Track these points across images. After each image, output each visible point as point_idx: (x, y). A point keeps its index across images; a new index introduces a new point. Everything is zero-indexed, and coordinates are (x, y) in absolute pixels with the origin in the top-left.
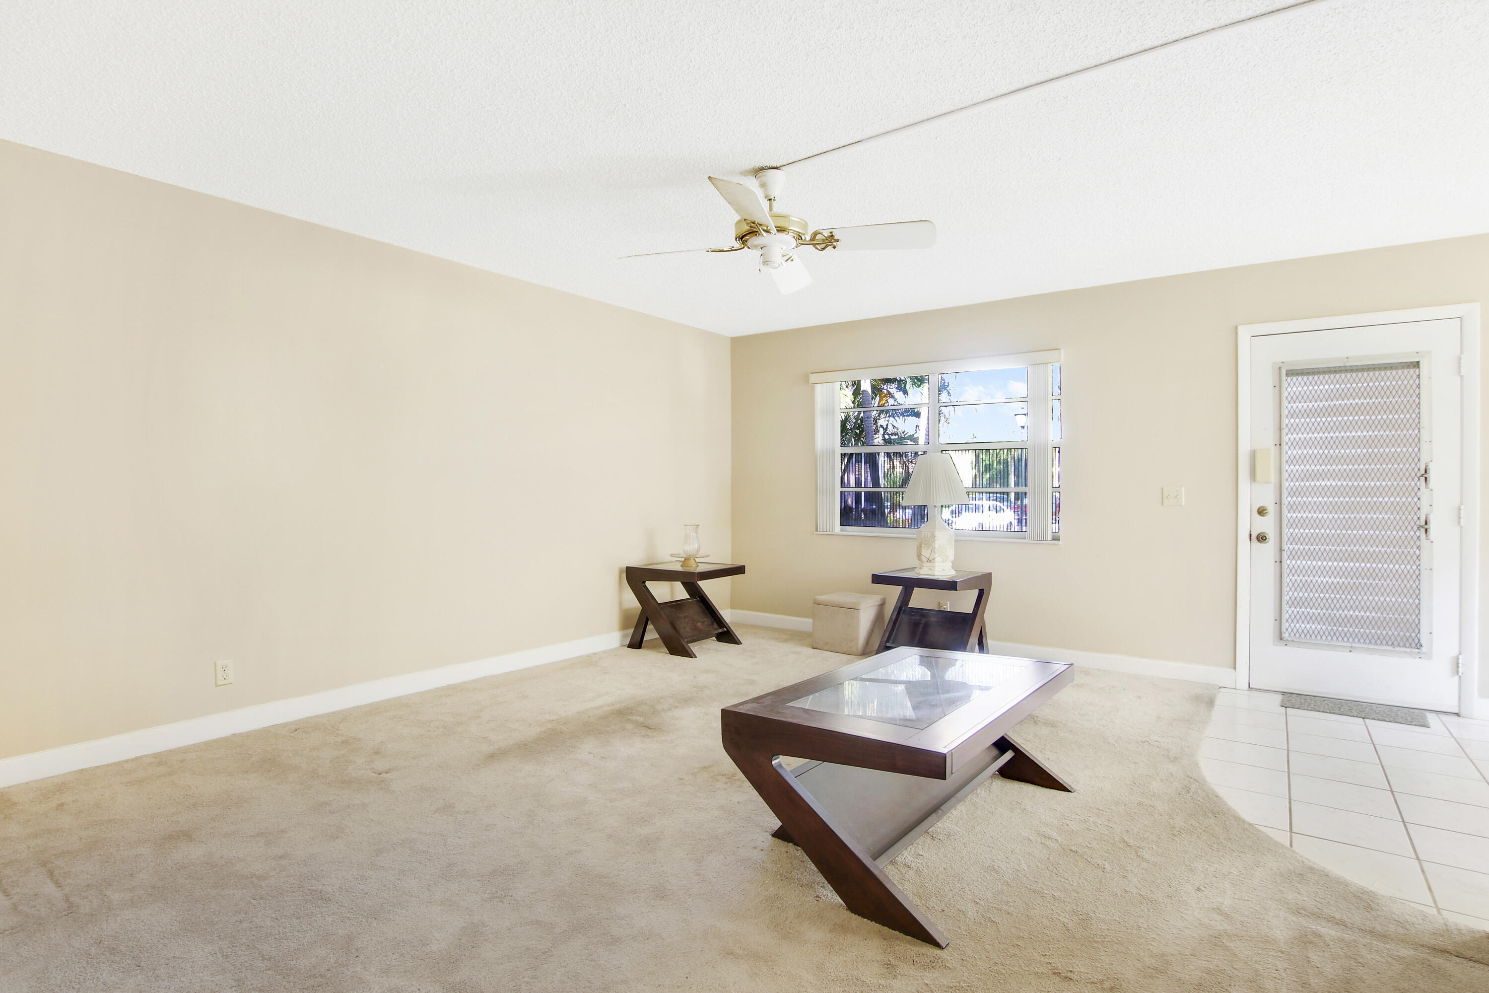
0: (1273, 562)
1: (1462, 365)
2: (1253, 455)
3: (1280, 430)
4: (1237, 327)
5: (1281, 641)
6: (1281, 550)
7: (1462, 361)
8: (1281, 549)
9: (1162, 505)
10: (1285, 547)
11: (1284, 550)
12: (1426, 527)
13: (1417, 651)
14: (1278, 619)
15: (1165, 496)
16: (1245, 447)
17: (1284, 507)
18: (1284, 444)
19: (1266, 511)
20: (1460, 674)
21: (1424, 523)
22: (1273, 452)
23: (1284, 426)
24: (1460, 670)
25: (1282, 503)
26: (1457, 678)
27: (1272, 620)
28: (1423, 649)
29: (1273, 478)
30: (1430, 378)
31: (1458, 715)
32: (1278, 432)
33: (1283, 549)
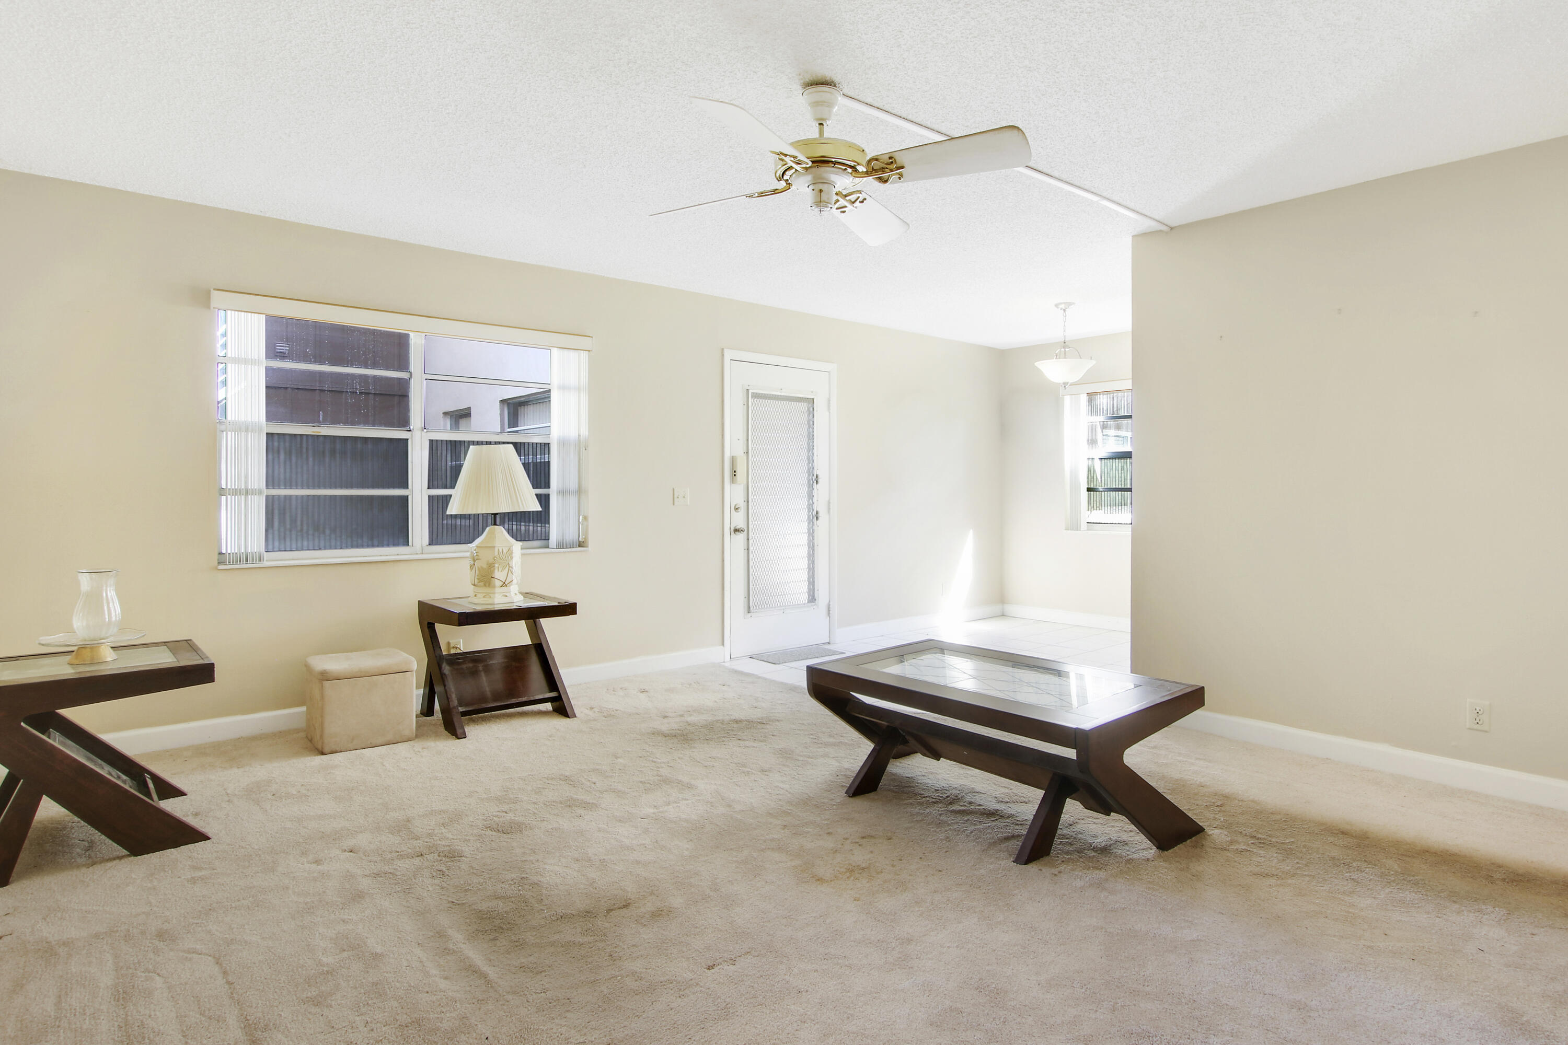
0: (743, 549)
1: (830, 405)
2: (733, 460)
3: (748, 440)
4: (723, 349)
5: (749, 614)
7: (830, 402)
8: (748, 539)
9: (674, 504)
10: (750, 537)
11: (750, 539)
12: (817, 516)
13: (813, 604)
14: (747, 597)
15: (676, 496)
16: (727, 455)
17: (750, 504)
18: (750, 453)
19: (739, 508)
21: (816, 513)
23: (750, 437)
24: (830, 612)
25: (749, 500)
26: (828, 617)
27: (744, 597)
28: (816, 602)
29: (744, 480)
30: (817, 412)
31: (829, 643)
32: (746, 442)
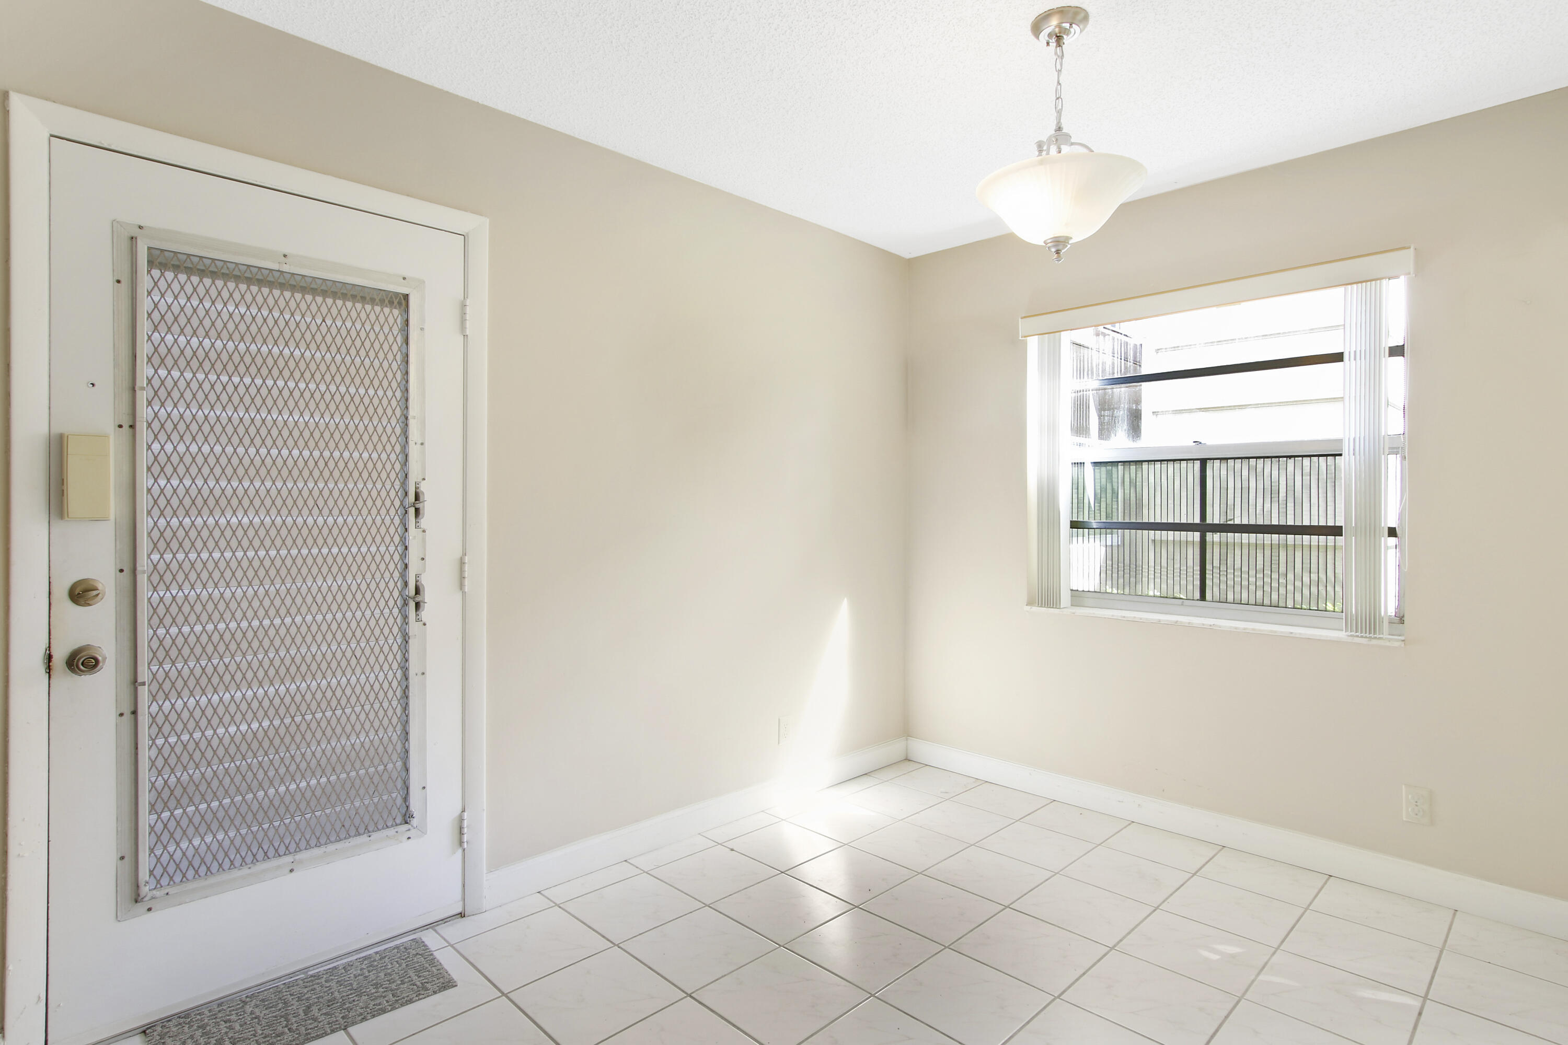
1: (468, 317)
2: (58, 449)
3: (133, 390)
5: (138, 904)
6: (135, 683)
7: (468, 310)
8: (135, 681)
10: (144, 675)
11: (143, 684)
12: (418, 599)
13: (406, 826)
14: (129, 854)
16: (32, 426)
17: (142, 580)
18: (142, 426)
19: (95, 593)
20: (465, 845)
21: (414, 593)
22: (115, 444)
23: (142, 381)
24: (465, 838)
25: (139, 568)
26: (460, 851)
27: (113, 857)
28: (414, 822)
29: (114, 507)
30: (422, 329)
31: (462, 915)
32: (126, 396)
33: (140, 680)
